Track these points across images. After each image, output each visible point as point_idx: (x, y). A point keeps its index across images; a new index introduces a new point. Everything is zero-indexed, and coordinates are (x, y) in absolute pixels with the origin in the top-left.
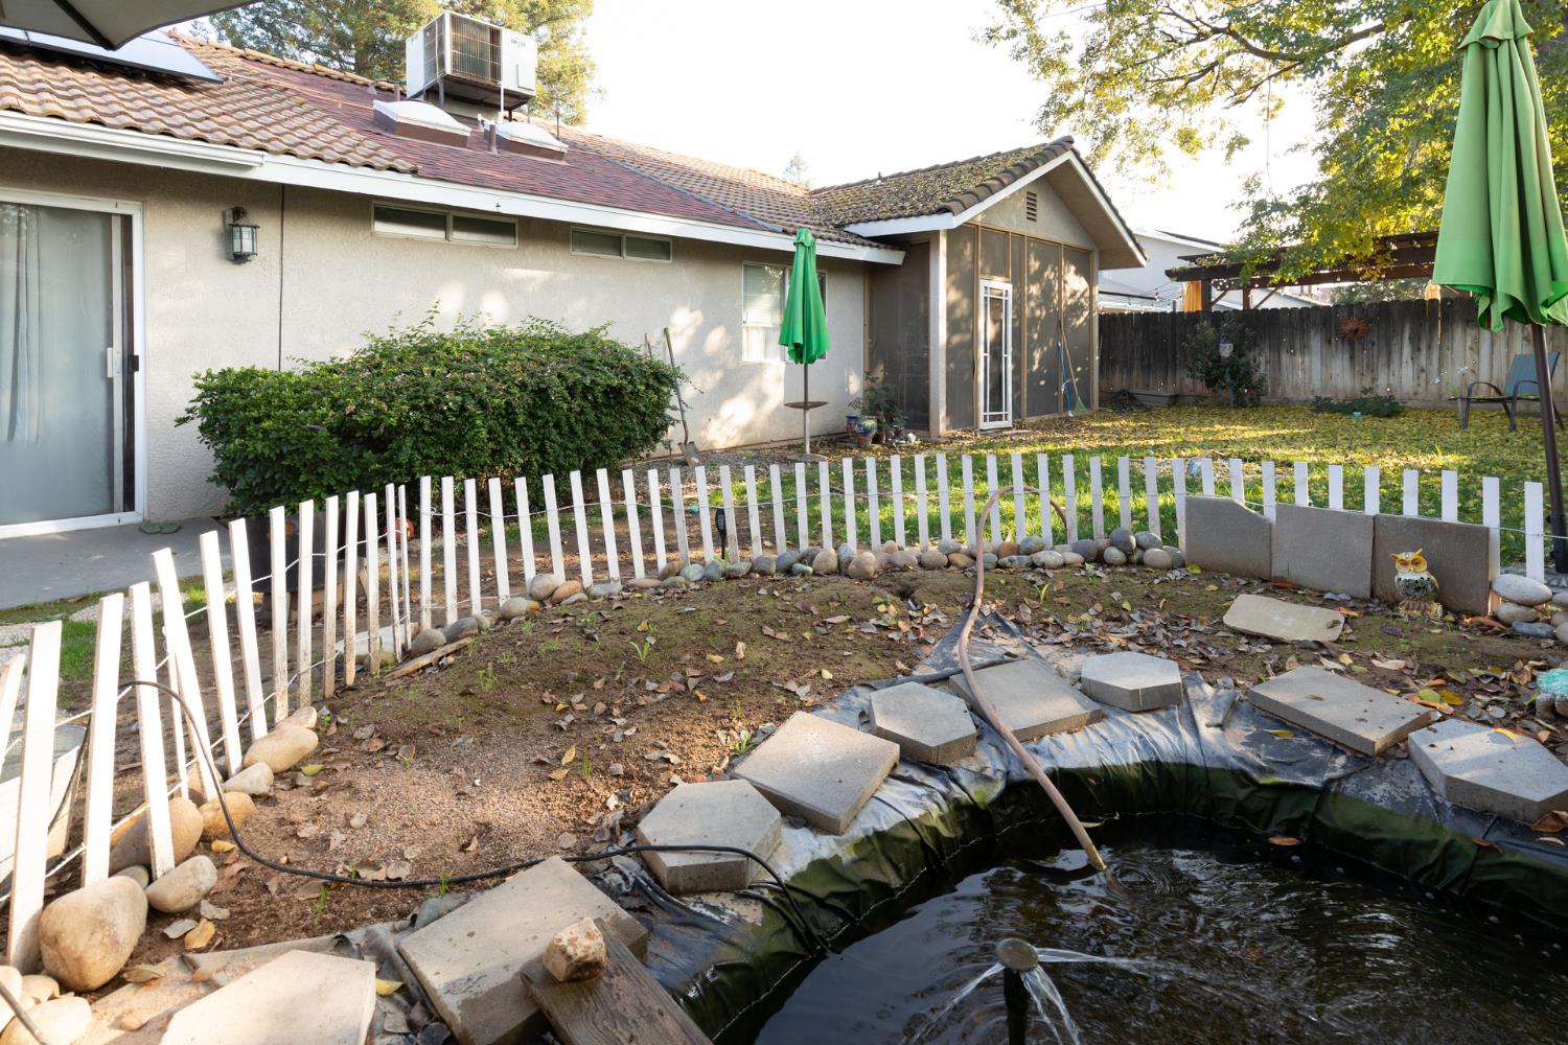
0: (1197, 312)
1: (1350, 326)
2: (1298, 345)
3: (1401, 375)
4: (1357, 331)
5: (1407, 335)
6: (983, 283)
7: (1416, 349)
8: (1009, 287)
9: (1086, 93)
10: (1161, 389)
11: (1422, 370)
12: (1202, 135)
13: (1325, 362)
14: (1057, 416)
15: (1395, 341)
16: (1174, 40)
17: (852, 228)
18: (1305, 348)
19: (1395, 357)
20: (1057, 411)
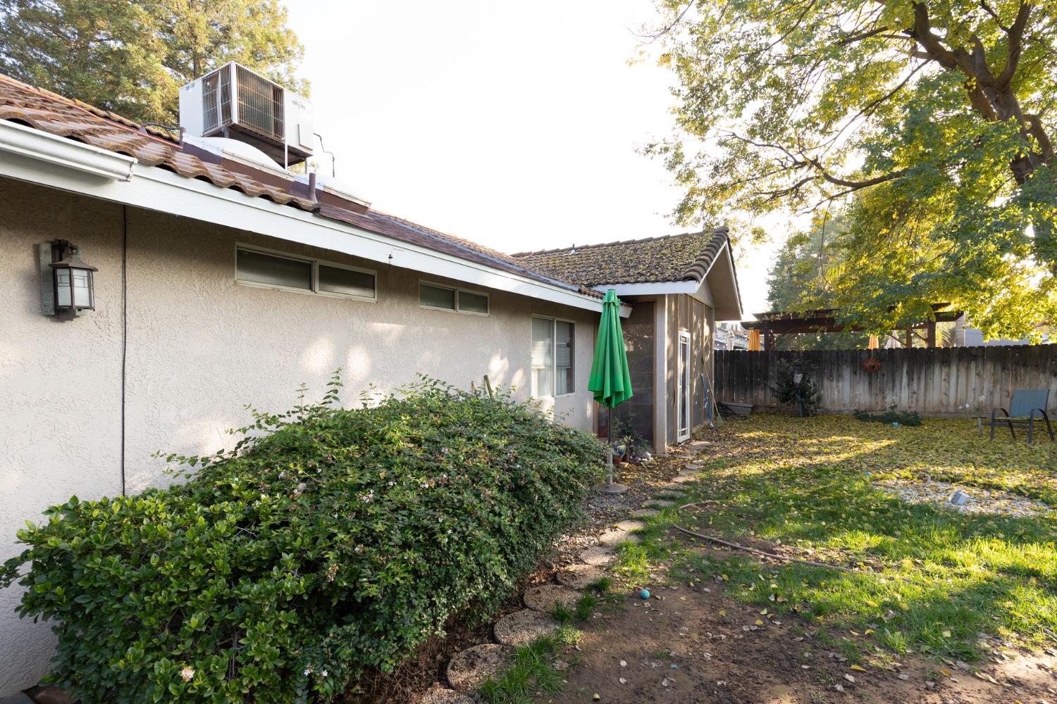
1: (870, 363)
2: (835, 375)
3: (902, 396)
4: (874, 367)
5: (905, 369)
6: (680, 333)
7: (910, 379)
8: (689, 336)
10: (748, 401)
11: (914, 393)
13: (852, 387)
15: (896, 374)
18: (840, 376)
19: (897, 383)
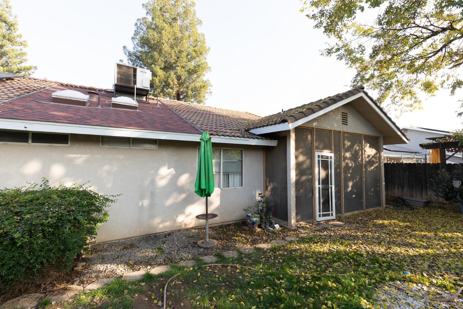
0: (438, 164)
6: (317, 154)
8: (332, 155)
9: (374, 70)
10: (419, 198)
12: (437, 82)
14: (362, 211)
16: (417, 37)
17: (252, 131)
20: (362, 209)
